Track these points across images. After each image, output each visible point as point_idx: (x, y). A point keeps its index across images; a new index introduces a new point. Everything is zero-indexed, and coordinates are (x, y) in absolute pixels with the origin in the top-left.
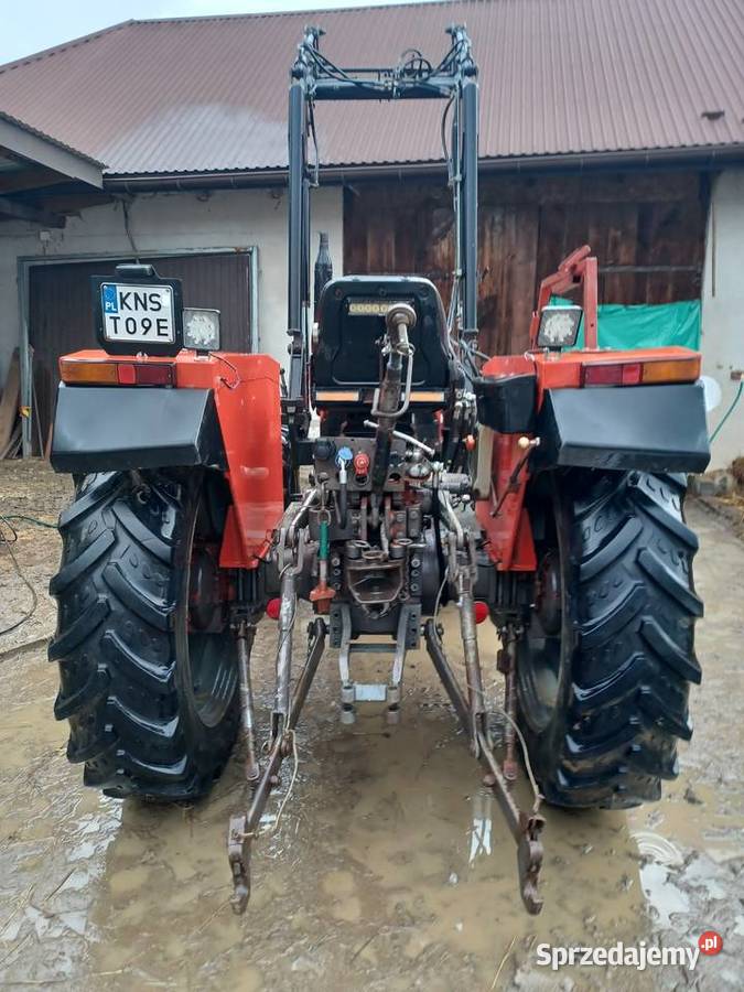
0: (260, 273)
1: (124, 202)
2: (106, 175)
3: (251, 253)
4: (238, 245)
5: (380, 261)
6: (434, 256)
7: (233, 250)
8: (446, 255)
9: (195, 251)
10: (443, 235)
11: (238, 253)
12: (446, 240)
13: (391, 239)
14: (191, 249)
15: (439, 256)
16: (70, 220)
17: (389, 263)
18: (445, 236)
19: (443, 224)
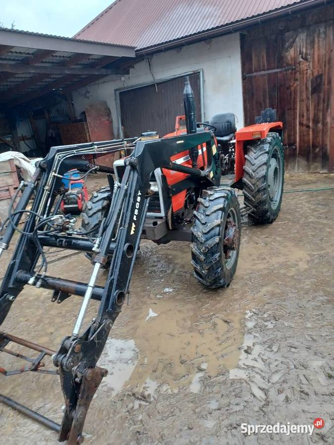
0: (204, 81)
1: (148, 59)
2: (137, 51)
3: (199, 72)
4: (194, 70)
5: (259, 66)
6: (287, 58)
7: (192, 73)
8: (293, 56)
9: (178, 76)
10: (291, 46)
11: (194, 74)
12: (293, 49)
13: (264, 54)
14: (175, 75)
15: (289, 57)
16: (131, 70)
17: (264, 66)
18: (292, 46)
19: (291, 40)
